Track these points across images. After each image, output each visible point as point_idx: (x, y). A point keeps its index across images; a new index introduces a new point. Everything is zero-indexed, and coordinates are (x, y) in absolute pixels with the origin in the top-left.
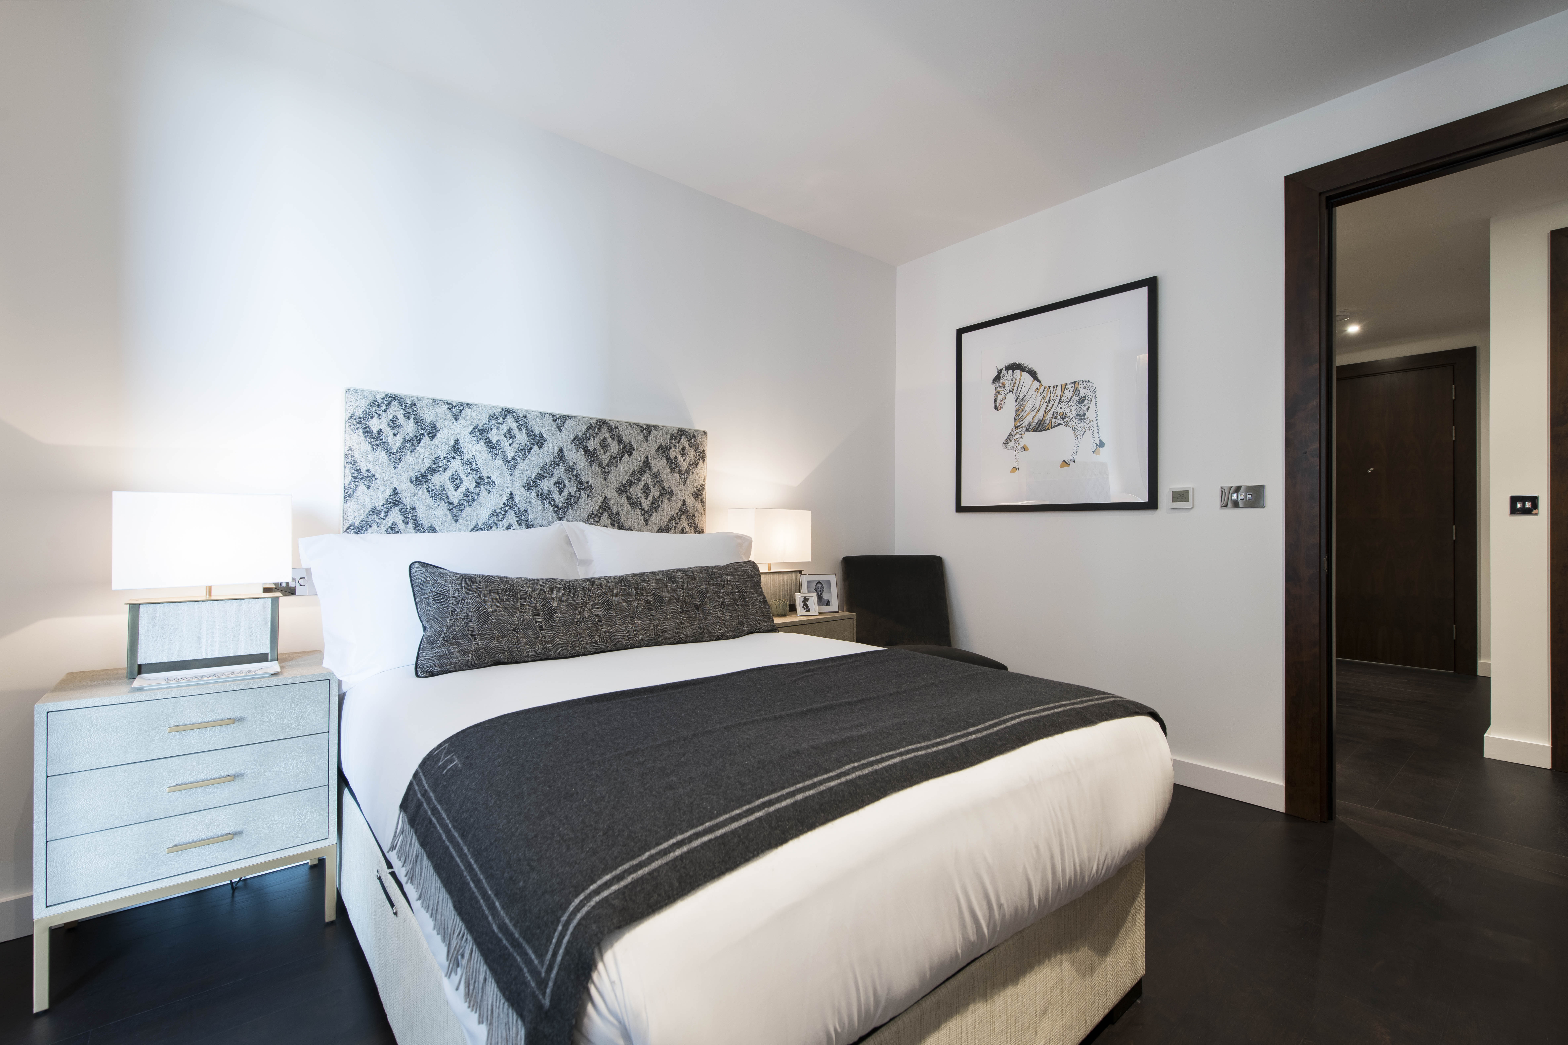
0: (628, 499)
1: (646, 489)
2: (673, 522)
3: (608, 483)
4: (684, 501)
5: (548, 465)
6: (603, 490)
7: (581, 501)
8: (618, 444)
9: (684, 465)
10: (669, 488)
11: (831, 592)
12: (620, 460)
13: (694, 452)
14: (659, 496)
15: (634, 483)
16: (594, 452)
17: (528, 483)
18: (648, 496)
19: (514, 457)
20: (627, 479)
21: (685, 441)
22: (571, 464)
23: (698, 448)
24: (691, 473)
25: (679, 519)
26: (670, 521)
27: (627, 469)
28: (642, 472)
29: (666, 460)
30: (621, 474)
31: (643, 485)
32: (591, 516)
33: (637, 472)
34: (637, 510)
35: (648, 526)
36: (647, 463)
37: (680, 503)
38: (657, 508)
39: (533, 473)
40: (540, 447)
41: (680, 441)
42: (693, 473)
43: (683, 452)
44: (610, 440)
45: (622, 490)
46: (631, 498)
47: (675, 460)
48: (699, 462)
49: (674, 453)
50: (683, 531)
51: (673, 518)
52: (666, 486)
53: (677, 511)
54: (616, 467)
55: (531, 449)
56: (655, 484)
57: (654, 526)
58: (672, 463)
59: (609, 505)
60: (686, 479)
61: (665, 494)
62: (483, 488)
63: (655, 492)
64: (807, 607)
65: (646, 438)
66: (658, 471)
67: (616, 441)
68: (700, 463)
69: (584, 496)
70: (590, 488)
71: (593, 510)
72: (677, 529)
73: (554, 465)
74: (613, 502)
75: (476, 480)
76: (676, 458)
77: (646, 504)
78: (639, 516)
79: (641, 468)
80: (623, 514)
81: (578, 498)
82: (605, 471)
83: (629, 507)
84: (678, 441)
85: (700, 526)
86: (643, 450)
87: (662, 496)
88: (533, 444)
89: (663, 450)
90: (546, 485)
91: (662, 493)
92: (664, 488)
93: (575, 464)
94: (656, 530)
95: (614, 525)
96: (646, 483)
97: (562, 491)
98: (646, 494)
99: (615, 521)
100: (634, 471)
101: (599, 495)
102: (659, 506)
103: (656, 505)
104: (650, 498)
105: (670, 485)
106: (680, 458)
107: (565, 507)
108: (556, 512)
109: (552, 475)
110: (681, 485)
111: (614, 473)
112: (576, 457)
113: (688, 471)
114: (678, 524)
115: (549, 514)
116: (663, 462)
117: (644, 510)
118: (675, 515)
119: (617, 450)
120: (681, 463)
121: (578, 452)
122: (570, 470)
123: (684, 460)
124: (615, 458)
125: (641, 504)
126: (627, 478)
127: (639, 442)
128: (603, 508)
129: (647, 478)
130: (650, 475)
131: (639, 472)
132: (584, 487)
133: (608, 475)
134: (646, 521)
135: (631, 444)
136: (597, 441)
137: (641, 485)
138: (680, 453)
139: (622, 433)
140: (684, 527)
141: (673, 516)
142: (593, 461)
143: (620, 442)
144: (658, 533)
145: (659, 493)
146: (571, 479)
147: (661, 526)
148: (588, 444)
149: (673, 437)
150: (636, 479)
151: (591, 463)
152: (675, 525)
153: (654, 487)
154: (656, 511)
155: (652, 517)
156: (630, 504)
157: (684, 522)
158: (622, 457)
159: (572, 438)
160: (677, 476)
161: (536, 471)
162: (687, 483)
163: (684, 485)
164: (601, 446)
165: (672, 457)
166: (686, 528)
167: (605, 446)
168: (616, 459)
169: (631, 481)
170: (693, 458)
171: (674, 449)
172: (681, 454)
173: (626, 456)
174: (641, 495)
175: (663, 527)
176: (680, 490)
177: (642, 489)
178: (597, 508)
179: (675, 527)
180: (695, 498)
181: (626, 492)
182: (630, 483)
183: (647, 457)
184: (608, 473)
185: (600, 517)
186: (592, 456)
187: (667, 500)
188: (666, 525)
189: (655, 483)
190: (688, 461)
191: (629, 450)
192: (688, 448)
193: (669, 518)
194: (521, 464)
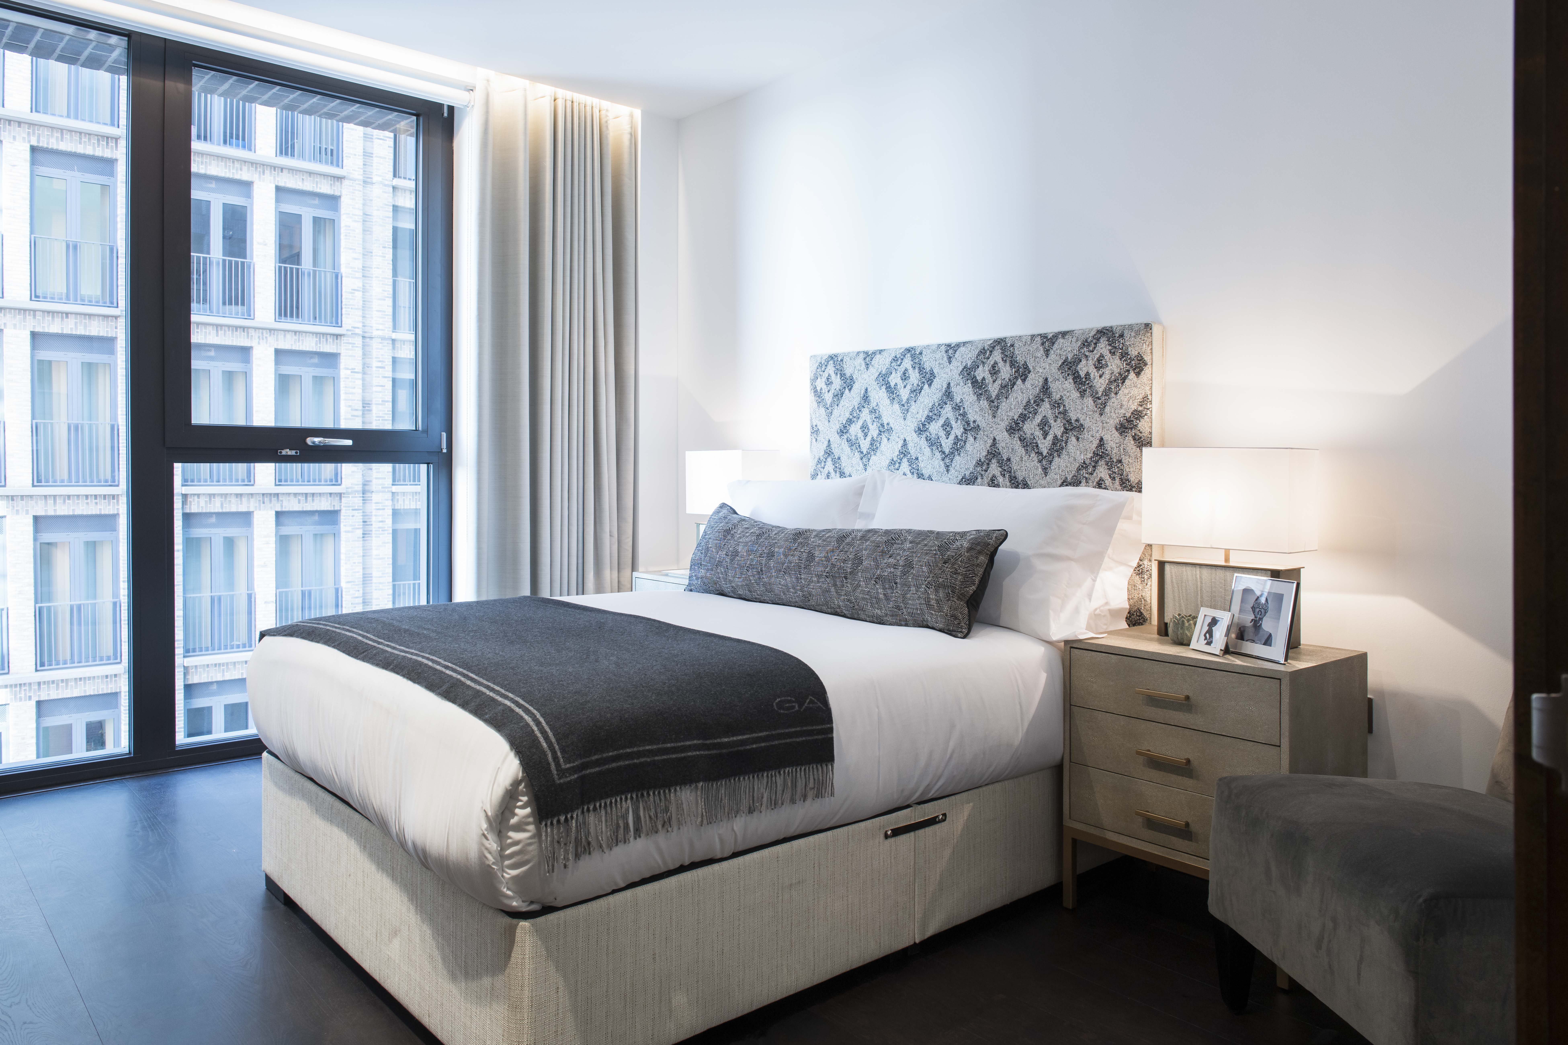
0: (1020, 440)
1: (1044, 425)
2: (1084, 471)
3: (997, 420)
4: (1101, 439)
5: (937, 405)
6: (991, 429)
7: (968, 445)
8: (1011, 367)
9: (1100, 384)
10: (1077, 420)
11: (1279, 619)
12: (1011, 389)
13: (1118, 361)
14: (1063, 434)
15: (1029, 417)
16: (982, 383)
17: (919, 428)
18: (1047, 434)
19: (908, 399)
20: (1020, 413)
21: (1103, 346)
22: (958, 401)
23: (1127, 354)
24: (1113, 395)
25: (1094, 467)
26: (1079, 470)
27: (1020, 398)
28: (1039, 401)
29: (1073, 379)
30: (1012, 407)
31: (1040, 420)
32: (978, 464)
33: (1032, 402)
34: (1033, 455)
35: (1048, 477)
36: (1045, 388)
37: (1096, 443)
38: (1059, 452)
39: (922, 415)
40: (930, 385)
41: (1095, 348)
42: (1116, 394)
43: (1100, 364)
44: (1001, 364)
45: (1014, 428)
46: (1025, 439)
47: (1086, 378)
48: (1127, 376)
49: (1086, 367)
50: (1100, 485)
51: (1084, 466)
52: (1074, 418)
53: (1090, 455)
54: (1006, 398)
55: (922, 388)
56: (1057, 417)
57: (1056, 477)
58: (1081, 384)
59: (998, 449)
60: (1105, 405)
61: (1071, 430)
62: (883, 437)
63: (1057, 429)
64: (1211, 636)
65: (1047, 353)
66: (1061, 398)
67: (1008, 364)
68: (1129, 377)
69: (971, 439)
70: (977, 428)
71: (981, 457)
72: (1090, 481)
73: (942, 404)
74: (1003, 444)
75: (879, 428)
76: (1088, 374)
77: (1045, 446)
78: (1035, 462)
79: (1038, 396)
80: (1015, 459)
81: (965, 442)
82: (994, 405)
83: (1022, 451)
84: (1091, 349)
85: (1133, 478)
86: (1041, 371)
87: (1067, 433)
88: (924, 382)
89: (1069, 367)
90: (935, 428)
91: (1067, 430)
92: (1069, 422)
93: (962, 401)
94: (1059, 482)
95: (1004, 475)
96: (1045, 416)
97: (949, 434)
98: (1045, 432)
99: (1005, 470)
100: (1029, 402)
101: (987, 437)
102: (1062, 448)
103: (1058, 447)
104: (1050, 437)
105: (1079, 415)
106: (1094, 373)
107: (952, 453)
108: (943, 460)
109: (940, 416)
110: (1097, 415)
111: (1004, 405)
112: (964, 392)
113: (1107, 392)
114: (1092, 474)
115: (937, 462)
116: (1069, 384)
117: (1041, 454)
118: (1088, 462)
119: (1009, 375)
120: (1096, 381)
121: (965, 385)
122: (957, 408)
123: (1101, 376)
124: (1005, 386)
125: (1037, 446)
126: (1020, 411)
127: (1037, 360)
128: (991, 453)
129: (1045, 409)
130: (1050, 405)
131: (1035, 401)
132: (972, 428)
133: (998, 410)
134: (1045, 471)
135: (1027, 365)
136: (987, 368)
137: (1038, 419)
138: (1095, 365)
139: (1017, 352)
140: (1101, 480)
141: (1084, 463)
142: (981, 394)
143: (1013, 364)
144: (1062, 488)
145: (1063, 429)
146: (957, 418)
147: (1066, 478)
148: (976, 374)
149: (1085, 344)
150: (1031, 412)
151: (979, 396)
152: (1087, 476)
153: (1055, 422)
154: (1059, 456)
155: (1053, 464)
156: (1024, 447)
157: (1102, 472)
158: (1014, 384)
159: (961, 369)
160: (1089, 401)
161: (926, 413)
162: (1106, 410)
163: (1101, 414)
164: (991, 374)
165: (1082, 374)
166: (1106, 482)
167: (995, 373)
168: (1007, 387)
169: (1025, 415)
170: (1116, 371)
171: (1085, 362)
172: (1096, 368)
173: (1019, 382)
174: (1038, 433)
175: (1068, 478)
176: (1094, 422)
177: (1038, 426)
178: (985, 453)
179: (1086, 478)
180: (1121, 434)
181: (1018, 430)
182: (1024, 417)
183: (1046, 379)
184: (998, 406)
185: (988, 464)
186: (980, 388)
187: (1074, 439)
188: (1073, 477)
189: (1057, 414)
190: (1107, 376)
191: (1022, 372)
192: (1108, 356)
193: (1078, 465)
194: (913, 407)
